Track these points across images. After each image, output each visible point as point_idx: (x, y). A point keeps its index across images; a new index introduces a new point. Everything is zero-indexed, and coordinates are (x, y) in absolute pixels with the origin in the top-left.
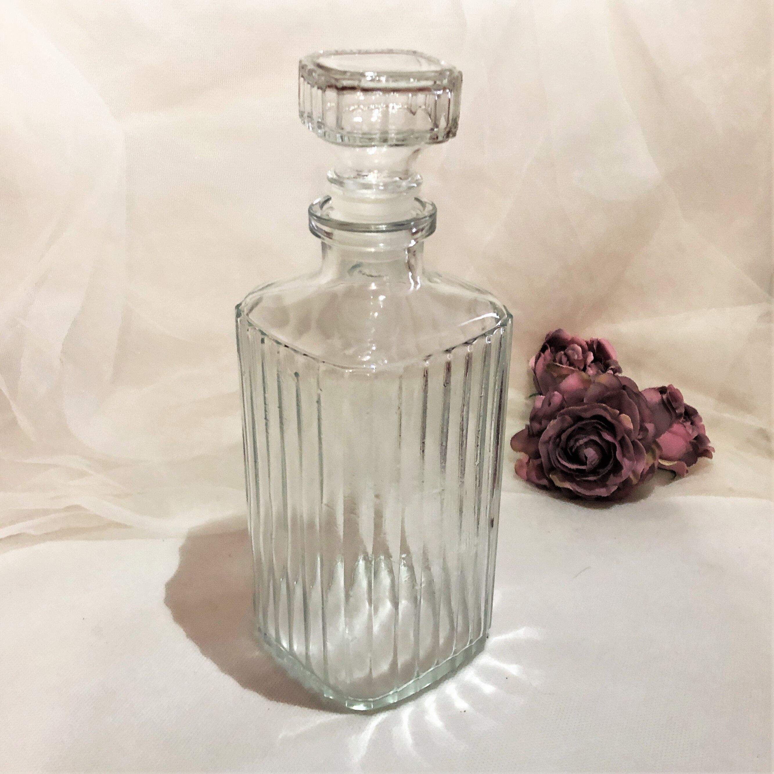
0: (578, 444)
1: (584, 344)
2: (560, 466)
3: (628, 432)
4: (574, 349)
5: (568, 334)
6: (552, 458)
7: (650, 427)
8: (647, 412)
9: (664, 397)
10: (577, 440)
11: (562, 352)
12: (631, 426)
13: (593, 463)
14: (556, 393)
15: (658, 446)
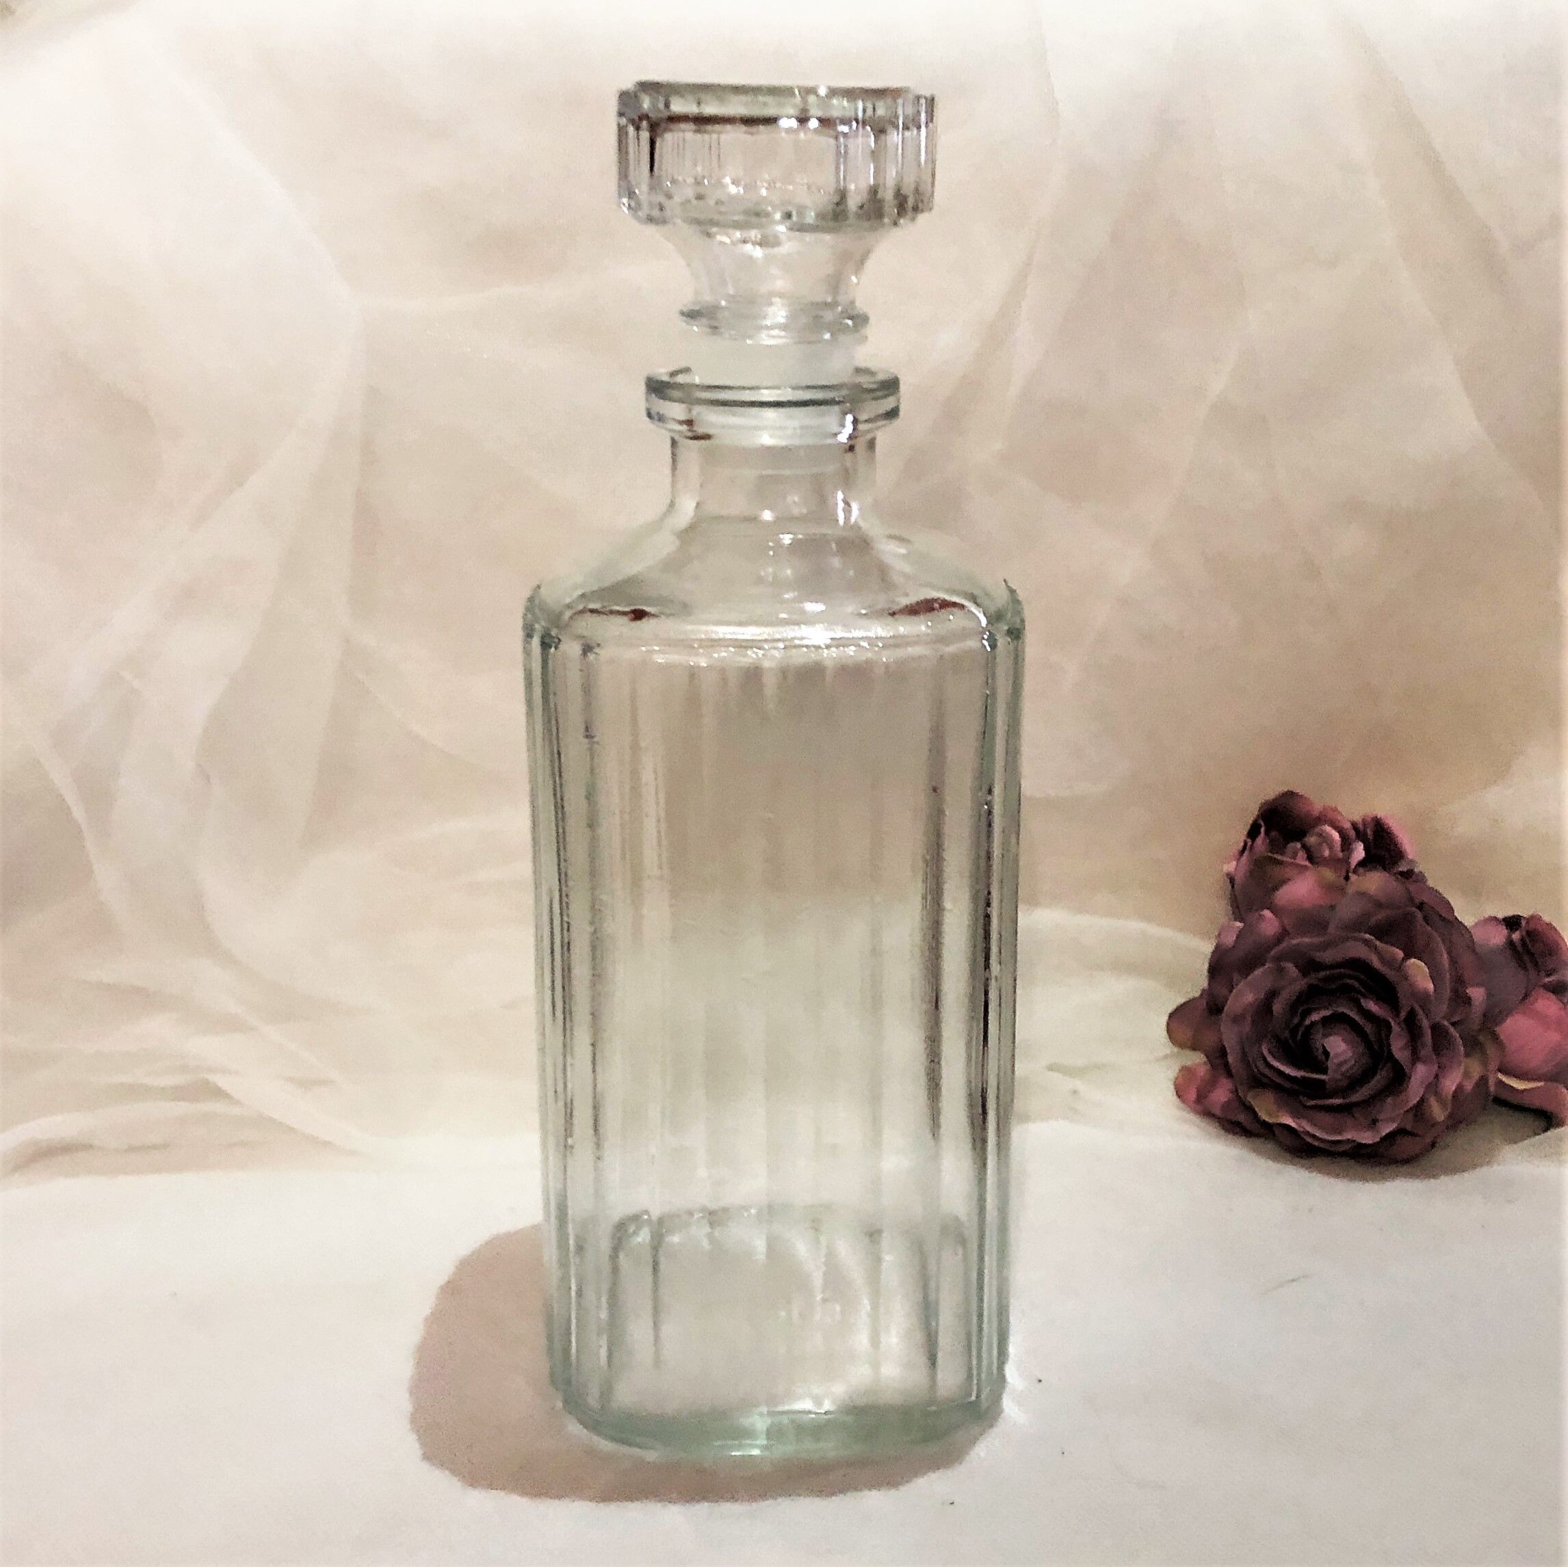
1: (1347, 825)
2: (1267, 1071)
3: (1424, 999)
4: (1322, 836)
5: (1316, 802)
7: (1477, 994)
9: (1516, 936)
10: (1307, 1014)
11: (1299, 845)
12: (1431, 986)
13: (1344, 1069)
14: (1267, 913)
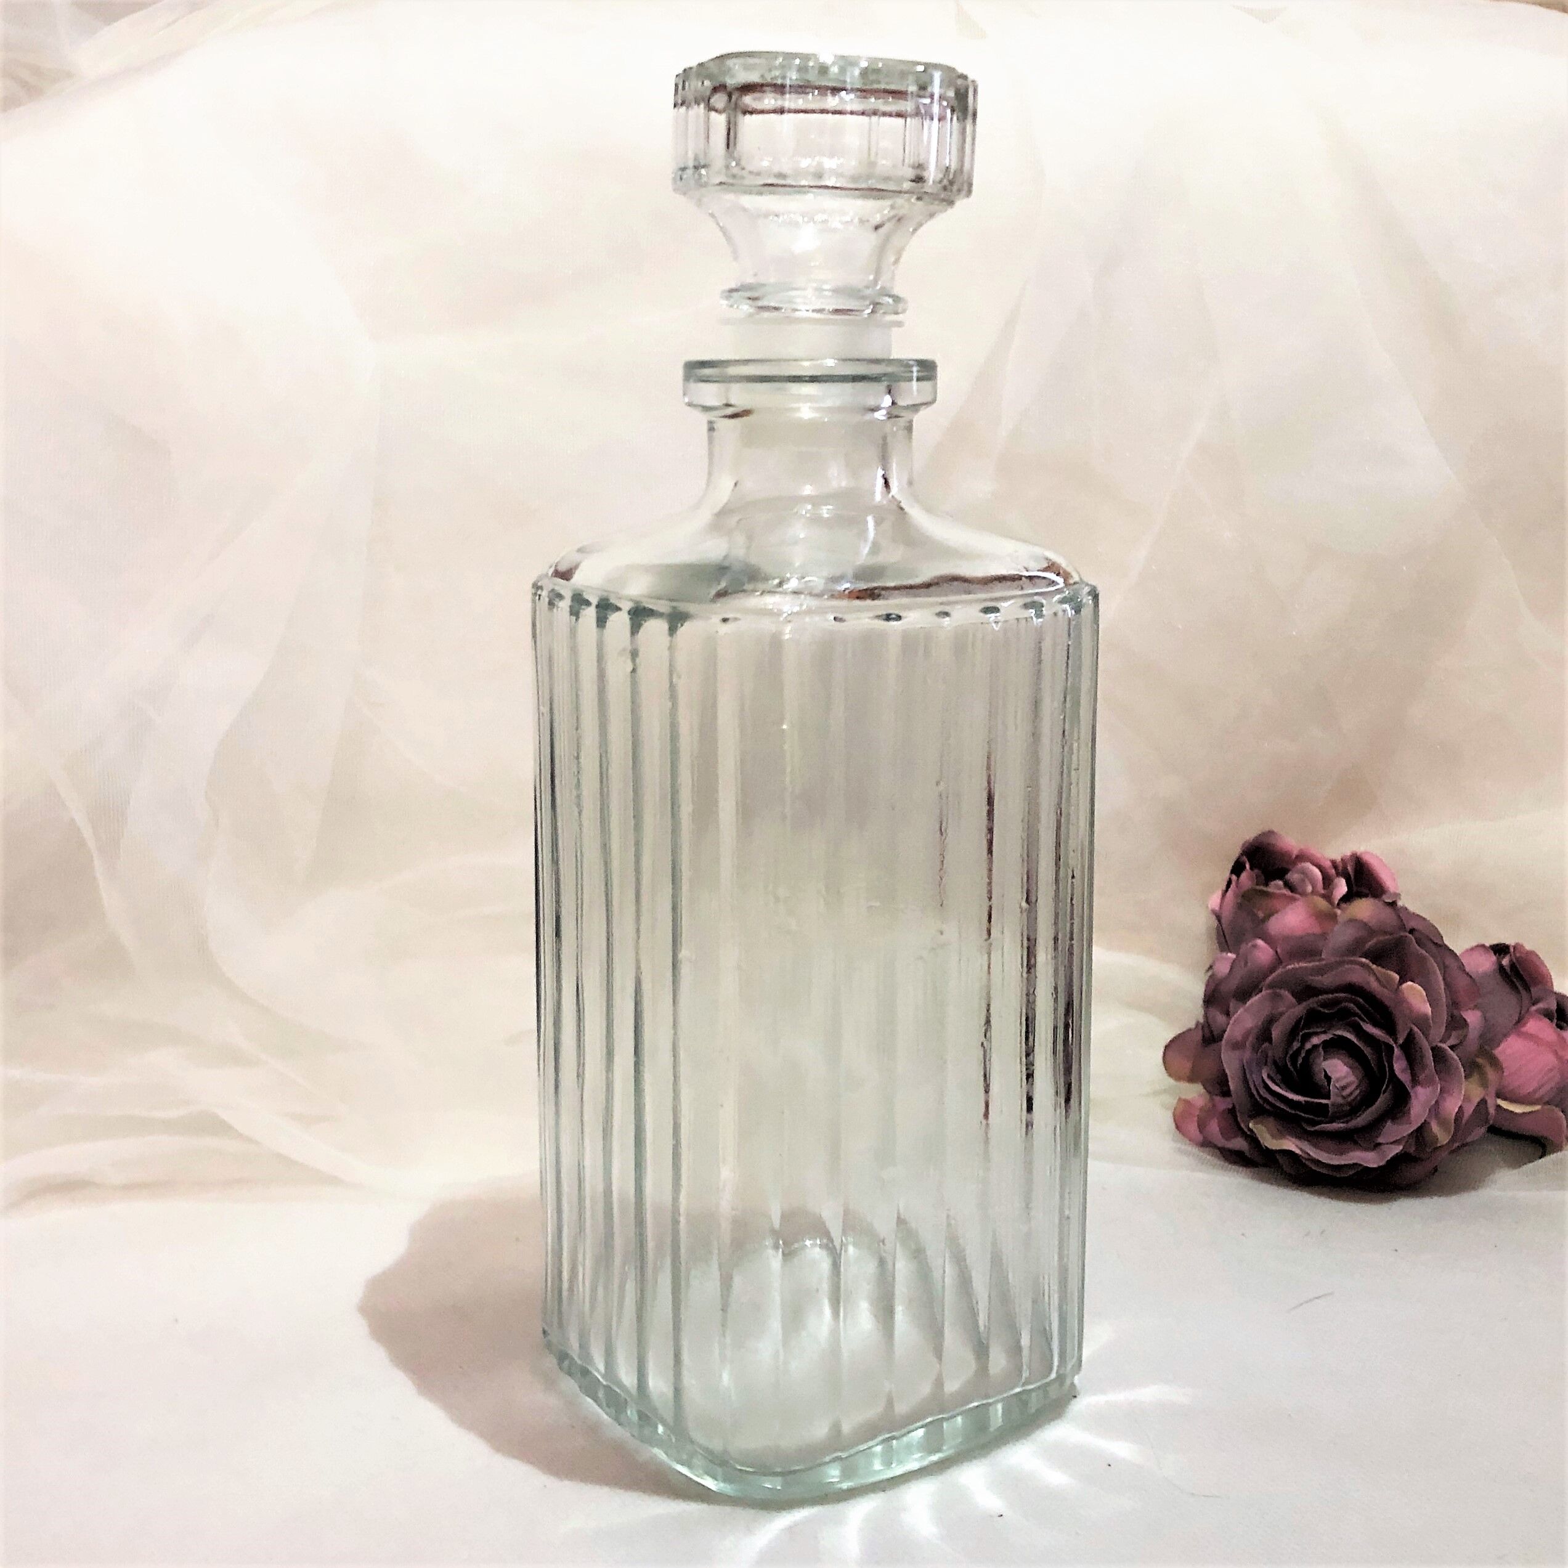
0: (1308, 1046)
1: (1328, 864)
2: (1269, 1097)
3: (1422, 1022)
4: (1305, 873)
5: (1291, 841)
6: (1253, 1079)
7: (1472, 1018)
8: (1462, 982)
9: (1505, 962)
10: (1306, 1038)
11: (1281, 882)
12: (1427, 1009)
13: (1346, 1093)
14: (1260, 942)
15: (1495, 1062)
